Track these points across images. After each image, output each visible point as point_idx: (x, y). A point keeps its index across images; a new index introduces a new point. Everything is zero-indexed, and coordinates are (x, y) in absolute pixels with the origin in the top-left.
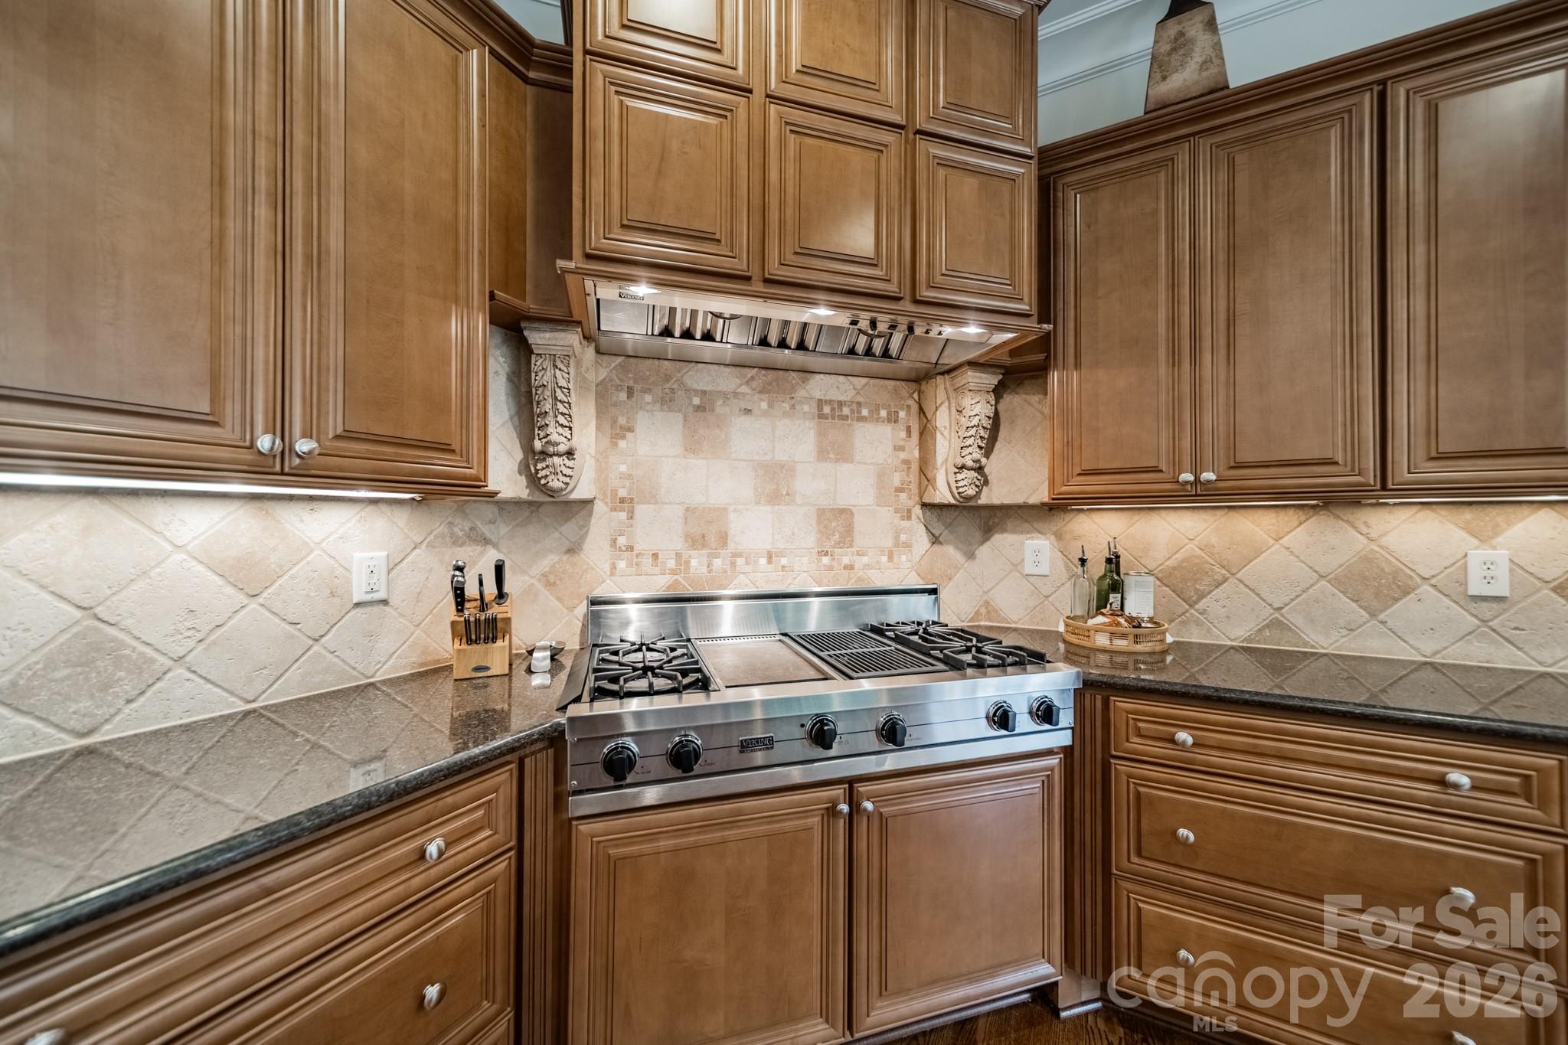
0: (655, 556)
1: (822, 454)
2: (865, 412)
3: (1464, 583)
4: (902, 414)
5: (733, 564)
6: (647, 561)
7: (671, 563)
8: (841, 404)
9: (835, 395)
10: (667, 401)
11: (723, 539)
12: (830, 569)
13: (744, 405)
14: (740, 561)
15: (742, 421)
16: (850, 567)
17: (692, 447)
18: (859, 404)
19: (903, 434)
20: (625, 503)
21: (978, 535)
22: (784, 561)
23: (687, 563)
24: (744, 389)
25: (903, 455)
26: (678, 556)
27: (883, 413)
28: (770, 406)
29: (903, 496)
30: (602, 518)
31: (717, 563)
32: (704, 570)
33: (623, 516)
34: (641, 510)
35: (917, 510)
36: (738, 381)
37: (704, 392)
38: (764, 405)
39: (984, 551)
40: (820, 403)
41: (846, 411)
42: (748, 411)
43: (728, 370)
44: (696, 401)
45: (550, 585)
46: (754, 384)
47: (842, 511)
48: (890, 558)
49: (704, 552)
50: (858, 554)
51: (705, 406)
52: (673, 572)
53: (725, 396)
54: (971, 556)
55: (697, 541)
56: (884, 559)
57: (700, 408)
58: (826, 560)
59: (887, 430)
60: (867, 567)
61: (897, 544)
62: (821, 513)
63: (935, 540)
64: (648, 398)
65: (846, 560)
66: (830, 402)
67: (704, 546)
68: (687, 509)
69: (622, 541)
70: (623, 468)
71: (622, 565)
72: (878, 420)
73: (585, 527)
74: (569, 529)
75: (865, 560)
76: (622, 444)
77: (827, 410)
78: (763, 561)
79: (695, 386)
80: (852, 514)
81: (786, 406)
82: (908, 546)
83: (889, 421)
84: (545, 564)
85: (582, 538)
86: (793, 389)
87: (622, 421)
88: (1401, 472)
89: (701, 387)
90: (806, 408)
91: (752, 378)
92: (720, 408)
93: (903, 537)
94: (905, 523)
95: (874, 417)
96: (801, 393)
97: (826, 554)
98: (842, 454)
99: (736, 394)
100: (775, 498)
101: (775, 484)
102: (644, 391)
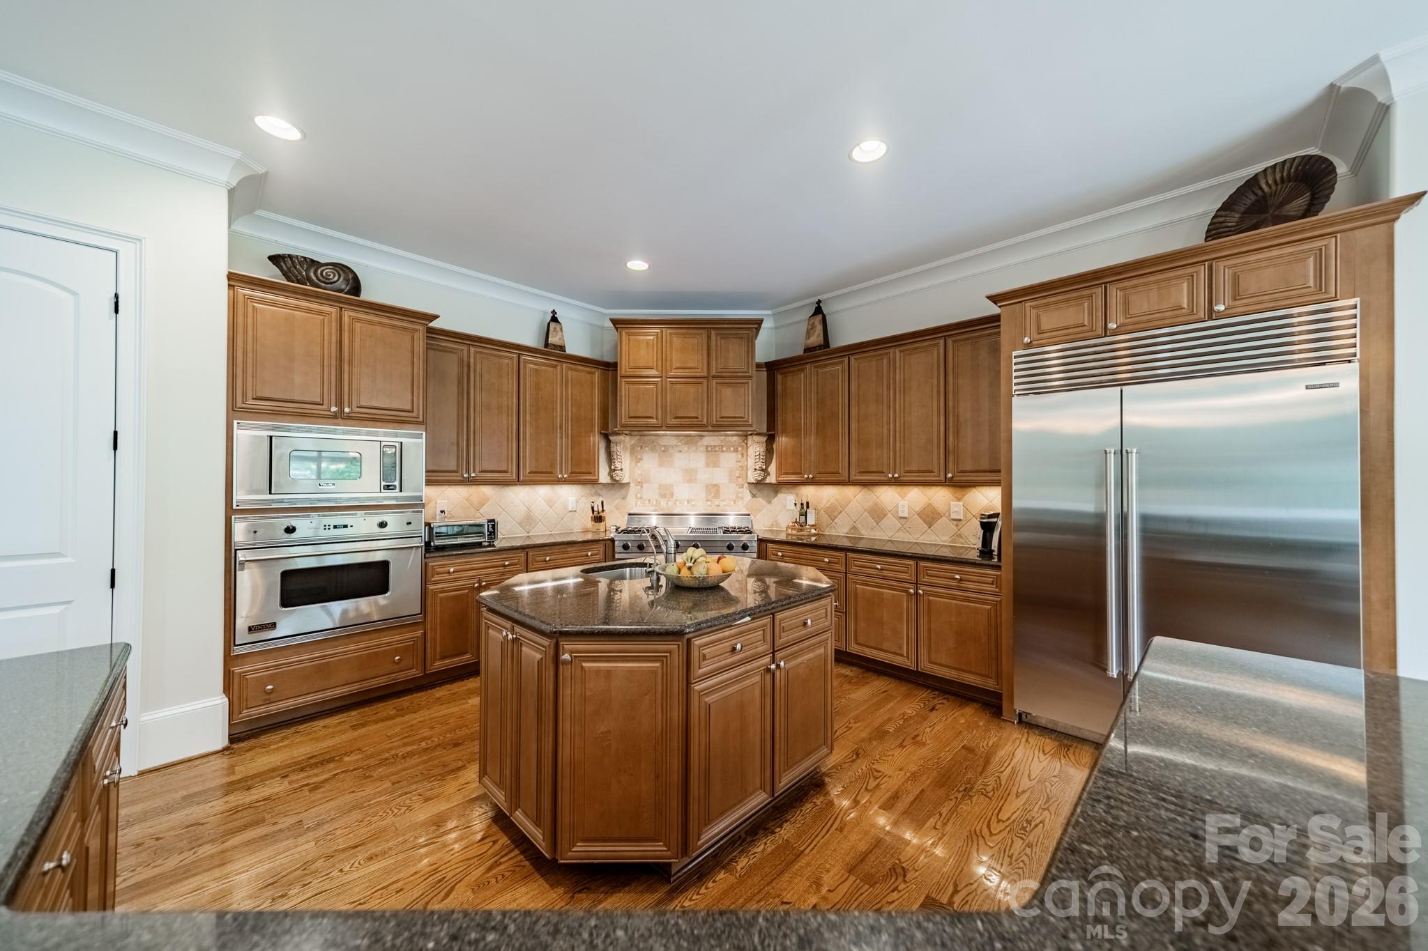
0: (649, 500)
1: (707, 465)
2: (724, 449)
3: (897, 512)
4: (740, 449)
5: (675, 504)
6: (647, 502)
7: (655, 503)
8: (715, 447)
9: (713, 443)
10: (653, 449)
11: (672, 495)
12: (710, 506)
13: (679, 449)
14: (677, 503)
15: (679, 455)
16: (718, 506)
17: (661, 464)
18: (722, 446)
19: (740, 456)
20: (640, 483)
21: (773, 494)
22: (693, 503)
23: (660, 503)
25: (740, 464)
26: (657, 501)
27: (732, 449)
28: (688, 449)
29: (740, 479)
30: (633, 488)
32: (665, 505)
33: (639, 487)
34: (644, 485)
35: (746, 485)
36: (677, 441)
37: (665, 446)
38: (686, 449)
39: (775, 501)
40: (707, 447)
41: (717, 449)
42: (680, 451)
43: (673, 437)
44: (663, 449)
45: (618, 509)
47: (715, 485)
48: (735, 502)
50: (722, 501)
51: (666, 450)
52: (656, 506)
53: (672, 447)
54: (770, 502)
55: (663, 496)
56: (732, 503)
57: (664, 451)
58: (709, 503)
59: (733, 455)
60: (726, 505)
61: (737, 497)
62: (707, 486)
63: (754, 496)
64: (647, 449)
65: (717, 503)
66: (711, 446)
67: (665, 497)
68: (660, 485)
69: (639, 495)
70: (639, 472)
71: (639, 503)
72: (730, 451)
73: (628, 491)
74: (623, 491)
75: (725, 503)
76: (639, 464)
77: (709, 449)
78: (686, 503)
79: (662, 444)
80: (719, 486)
81: (694, 449)
82: (742, 498)
83: (734, 451)
84: (616, 502)
85: (627, 495)
86: (697, 442)
87: (639, 457)
88: (853, 477)
90: (702, 449)
91: (682, 440)
92: (671, 451)
93: (740, 495)
94: (741, 490)
95: (728, 451)
96: (700, 444)
98: (716, 464)
99: (676, 446)
100: (690, 481)
101: (690, 476)
102: (646, 446)
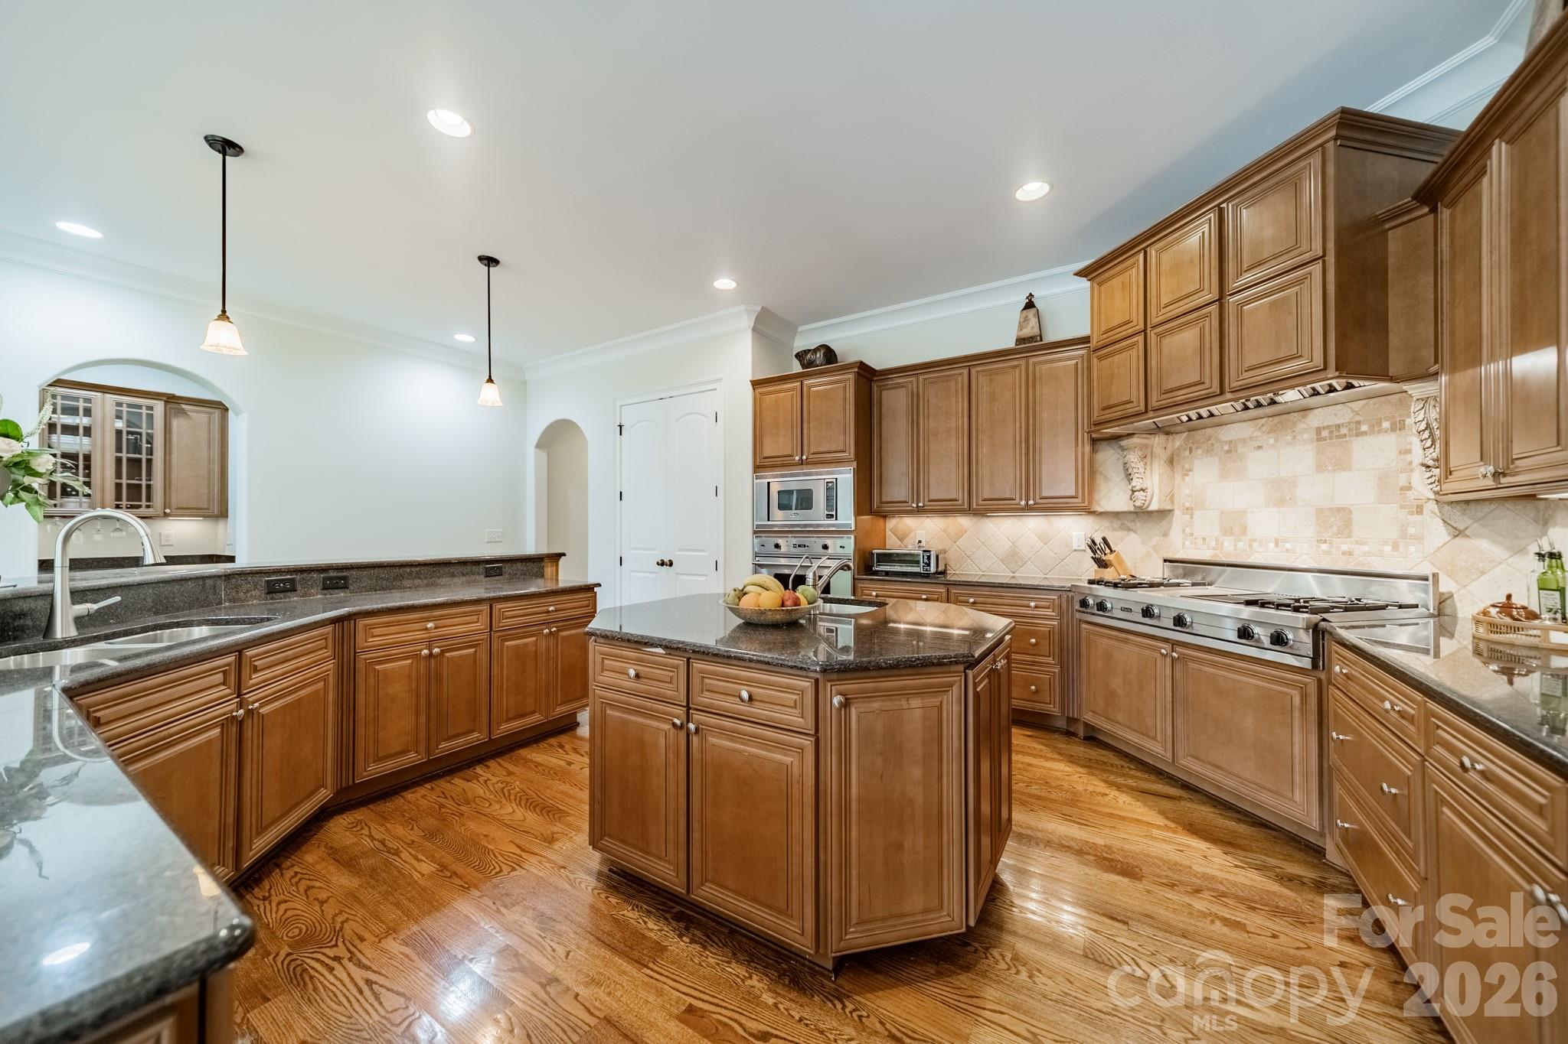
0: (1204, 539)
1: (1320, 467)
2: (1364, 428)
4: (1408, 421)
5: (1251, 546)
6: (1200, 542)
7: (1213, 544)
8: (1338, 427)
9: (1332, 421)
10: (1209, 451)
11: (1244, 531)
12: (1329, 553)
13: (1256, 444)
14: (1255, 545)
15: (1255, 455)
16: (1350, 553)
17: (1224, 475)
18: (1358, 423)
20: (1189, 510)
22: (1288, 546)
23: (1222, 544)
24: (1257, 433)
25: (1409, 457)
26: (1217, 540)
27: (1386, 425)
28: (1276, 440)
30: (1179, 518)
31: (1240, 544)
32: (1232, 548)
33: (1188, 517)
34: (1197, 514)
35: (1432, 506)
36: (1252, 430)
37: (1231, 442)
38: (1271, 441)
40: (1319, 430)
41: (1344, 431)
42: (1260, 447)
43: (1245, 424)
44: (1226, 448)
45: (1155, 551)
46: (1264, 429)
47: (1339, 510)
48: (1395, 547)
49: (1232, 537)
50: (1357, 543)
51: (1231, 449)
52: (1214, 548)
53: (1244, 441)
55: (1228, 531)
56: (1388, 549)
57: (1228, 452)
58: (1324, 547)
59: (1390, 438)
60: (1369, 555)
61: (1403, 533)
62: (1319, 512)
63: (1458, 533)
64: (1200, 451)
65: (1344, 548)
66: (1328, 427)
67: (1232, 534)
68: (1222, 512)
69: (1188, 530)
70: (1187, 492)
71: (1187, 543)
72: (1380, 430)
73: (1170, 523)
74: (1164, 523)
75: (1366, 548)
76: (1187, 478)
77: (1325, 433)
78: (1272, 545)
79: (1225, 439)
80: (1350, 511)
81: (1289, 438)
82: (1419, 538)
83: (1393, 429)
84: (1156, 540)
85: (1169, 529)
86: (1295, 424)
87: (1187, 466)
89: (1229, 438)
90: (1306, 436)
91: (1263, 425)
92: (1241, 449)
93: (1411, 531)
94: (1416, 518)
96: (1301, 426)
97: (1325, 542)
98: (1342, 465)
99: (1251, 438)
100: (1280, 503)
101: (1281, 493)
102: (1197, 448)
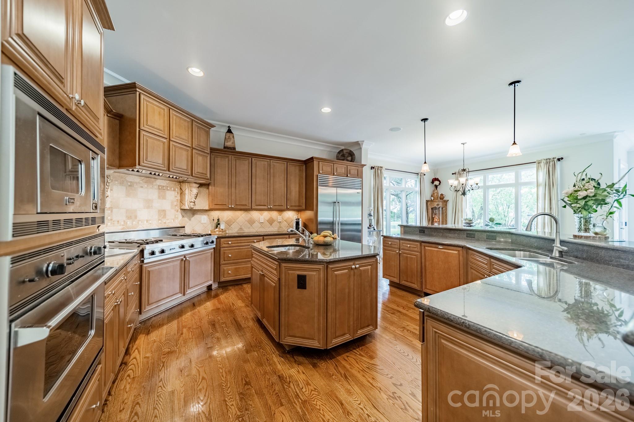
0: (118, 221)
1: (159, 197)
2: (169, 188)
3: (260, 221)
4: (176, 189)
5: (138, 222)
6: (116, 223)
7: (122, 223)
8: (163, 186)
9: (162, 184)
10: (122, 183)
11: (136, 217)
12: (161, 223)
14: (140, 222)
15: (141, 189)
16: (165, 223)
17: (128, 195)
18: (167, 187)
19: (177, 194)
21: (192, 215)
22: (150, 222)
23: (127, 223)
24: (141, 182)
25: (177, 198)
26: (124, 221)
27: (173, 189)
28: (147, 186)
29: (177, 207)
31: (134, 222)
32: (131, 224)
34: (114, 210)
35: (179, 210)
36: (139, 180)
37: (131, 182)
38: (146, 186)
39: (193, 219)
40: (159, 186)
41: (164, 188)
42: (142, 187)
43: (137, 177)
44: (129, 184)
46: (144, 181)
47: (164, 210)
49: (131, 220)
50: (167, 220)
51: (131, 185)
52: (123, 225)
53: (136, 183)
54: (190, 220)
55: (129, 218)
56: (173, 221)
57: (130, 186)
58: (160, 221)
59: (173, 192)
60: (169, 223)
61: (175, 218)
62: (159, 211)
63: (183, 217)
65: (164, 221)
66: (161, 186)
68: (127, 210)
72: (172, 190)
75: (168, 221)
77: (160, 187)
78: (145, 222)
79: (129, 180)
80: (166, 211)
81: (151, 186)
82: (177, 218)
86: (153, 182)
88: (253, 207)
89: (130, 180)
90: (156, 187)
91: (143, 179)
92: (135, 186)
93: (176, 216)
94: (177, 213)
95: (171, 190)
96: (155, 183)
97: (160, 220)
98: (163, 197)
99: (139, 183)
100: (148, 207)
101: (148, 204)
102: (115, 181)
